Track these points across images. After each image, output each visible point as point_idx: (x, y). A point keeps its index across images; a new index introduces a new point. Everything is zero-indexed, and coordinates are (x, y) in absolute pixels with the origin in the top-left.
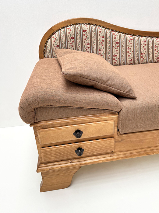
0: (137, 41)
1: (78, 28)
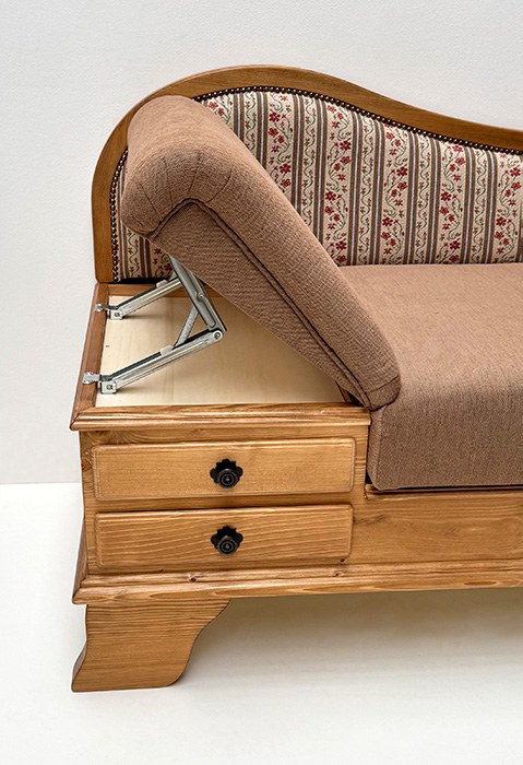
1: (252, 104)
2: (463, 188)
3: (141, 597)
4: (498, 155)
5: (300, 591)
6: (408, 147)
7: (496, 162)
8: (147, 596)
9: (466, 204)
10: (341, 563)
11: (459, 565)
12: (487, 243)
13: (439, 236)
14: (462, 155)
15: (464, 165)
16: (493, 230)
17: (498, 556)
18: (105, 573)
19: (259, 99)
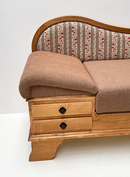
0: (122, 38)
1: (68, 25)
2: (117, 42)
3: (44, 139)
4: (125, 34)
5: (81, 137)
6: (104, 33)
7: (125, 36)
8: (45, 139)
9: (118, 46)
10: (90, 130)
11: (117, 130)
12: (123, 55)
13: (112, 54)
14: (117, 35)
15: (117, 37)
16: (124, 52)
17: (127, 128)
18: (36, 134)
19: (69, 24)
